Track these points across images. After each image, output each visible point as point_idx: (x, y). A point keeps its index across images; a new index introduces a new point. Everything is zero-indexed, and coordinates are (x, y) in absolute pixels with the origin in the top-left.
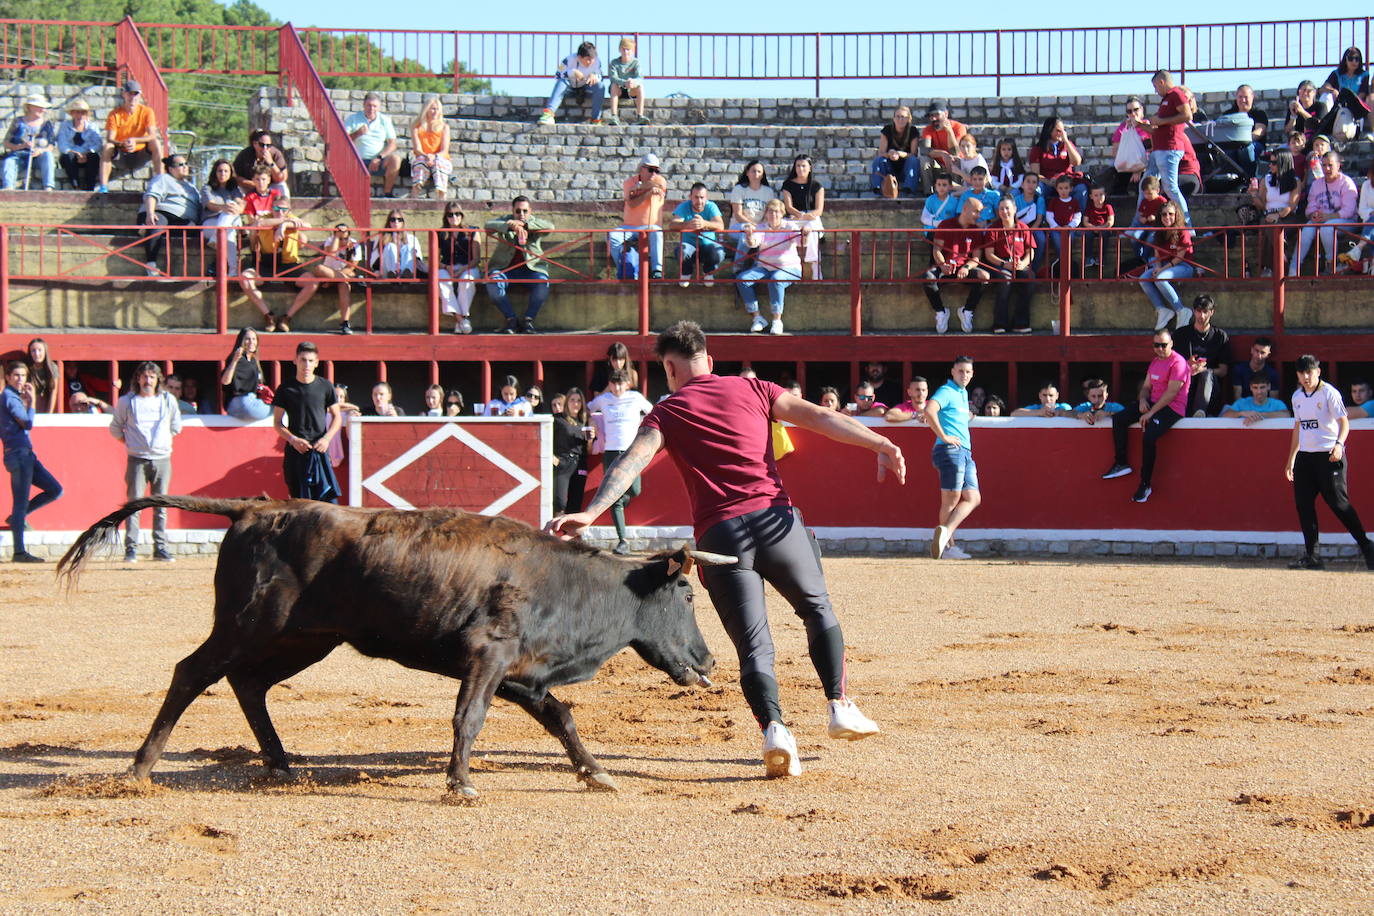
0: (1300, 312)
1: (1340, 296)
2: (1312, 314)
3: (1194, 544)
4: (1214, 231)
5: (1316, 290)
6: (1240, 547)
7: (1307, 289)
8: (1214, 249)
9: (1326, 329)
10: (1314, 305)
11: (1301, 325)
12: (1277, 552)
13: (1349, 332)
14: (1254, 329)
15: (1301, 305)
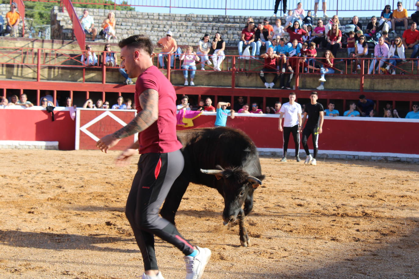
0: (368, 85)
1: (381, 80)
2: (372, 86)
3: (333, 155)
4: (343, 59)
5: (373, 79)
6: (347, 156)
7: (371, 78)
8: (343, 65)
9: (376, 90)
10: (373, 83)
11: (368, 89)
12: (358, 158)
13: (383, 91)
14: (354, 90)
15: (369, 83)
